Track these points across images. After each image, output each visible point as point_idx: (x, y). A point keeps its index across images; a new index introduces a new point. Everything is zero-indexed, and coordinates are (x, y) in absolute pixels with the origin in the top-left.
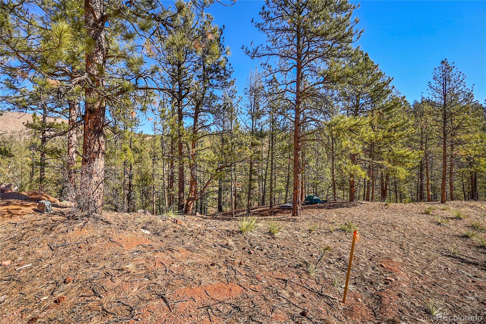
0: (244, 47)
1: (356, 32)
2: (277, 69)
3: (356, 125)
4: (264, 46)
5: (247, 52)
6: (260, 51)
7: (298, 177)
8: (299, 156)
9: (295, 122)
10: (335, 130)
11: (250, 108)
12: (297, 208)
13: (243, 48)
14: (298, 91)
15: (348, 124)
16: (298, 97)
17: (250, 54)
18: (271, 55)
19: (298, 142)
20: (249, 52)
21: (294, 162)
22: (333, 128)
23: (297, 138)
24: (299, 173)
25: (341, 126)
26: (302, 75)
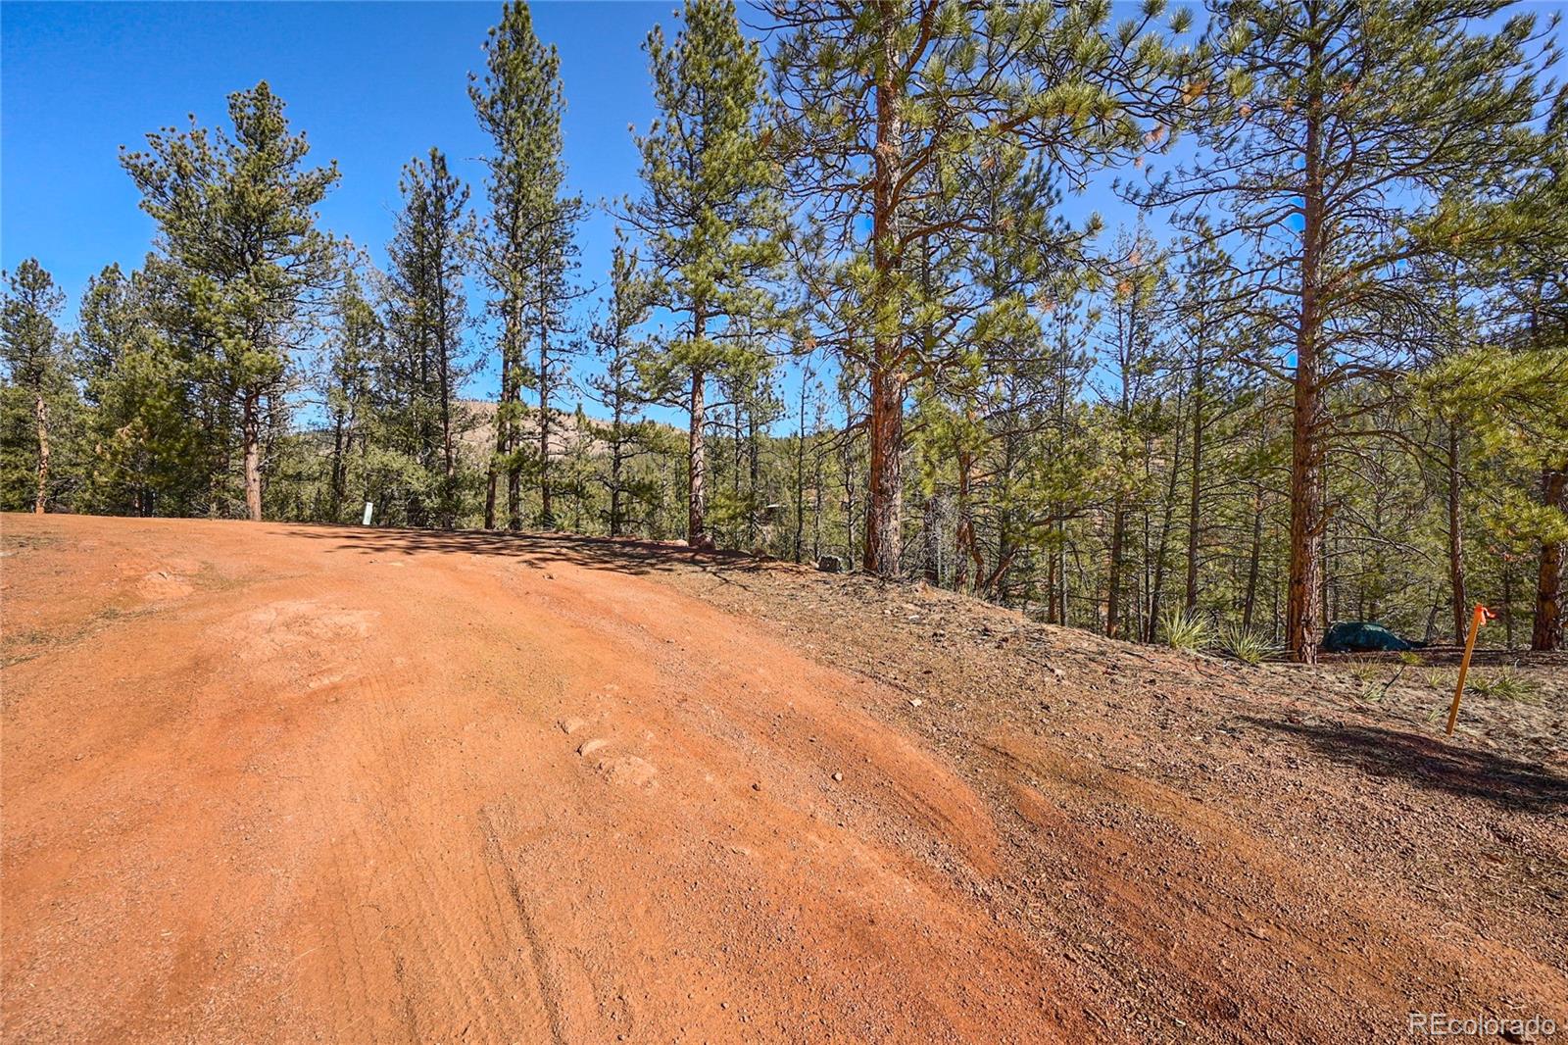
0: (1121, 182)
1: (1548, 89)
2: (1228, 223)
3: (1545, 379)
4: (1189, 168)
5: (1130, 196)
6: (1173, 188)
7: (1306, 546)
8: (1313, 484)
9: (1297, 383)
10: (1452, 403)
11: (1118, 343)
12: (1303, 638)
13: (1115, 187)
14: (1308, 287)
15: (1506, 381)
16: (1309, 305)
17: (1138, 201)
18: (1213, 191)
19: (1308, 441)
20: (1136, 195)
21: (1294, 501)
22: (1446, 395)
23: (1304, 430)
24: (1311, 534)
25: (1479, 386)
26: (1325, 234)
